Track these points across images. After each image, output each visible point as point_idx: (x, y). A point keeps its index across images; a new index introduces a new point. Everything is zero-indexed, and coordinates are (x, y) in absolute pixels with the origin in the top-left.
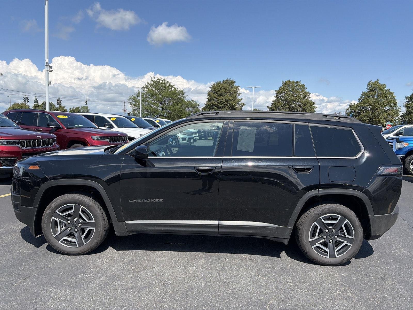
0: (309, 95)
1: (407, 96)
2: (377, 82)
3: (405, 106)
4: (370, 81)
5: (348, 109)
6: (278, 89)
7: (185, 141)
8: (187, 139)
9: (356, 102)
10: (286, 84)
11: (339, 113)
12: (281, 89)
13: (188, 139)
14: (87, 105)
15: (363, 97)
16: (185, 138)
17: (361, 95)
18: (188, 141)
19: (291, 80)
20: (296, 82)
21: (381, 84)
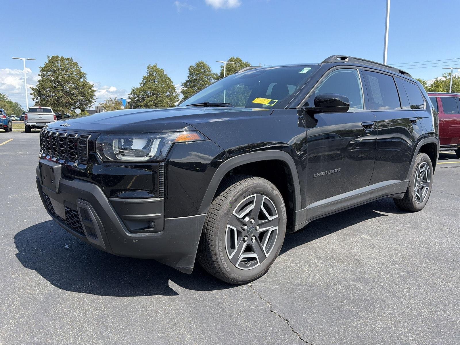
0: (85, 76)
1: (183, 83)
2: (155, 66)
3: (182, 92)
4: (149, 65)
5: (131, 94)
6: (43, 66)
9: (139, 86)
10: (54, 60)
11: (115, 99)
12: (47, 65)
15: (144, 81)
17: (143, 79)
19: (60, 56)
20: (66, 58)
21: (159, 69)
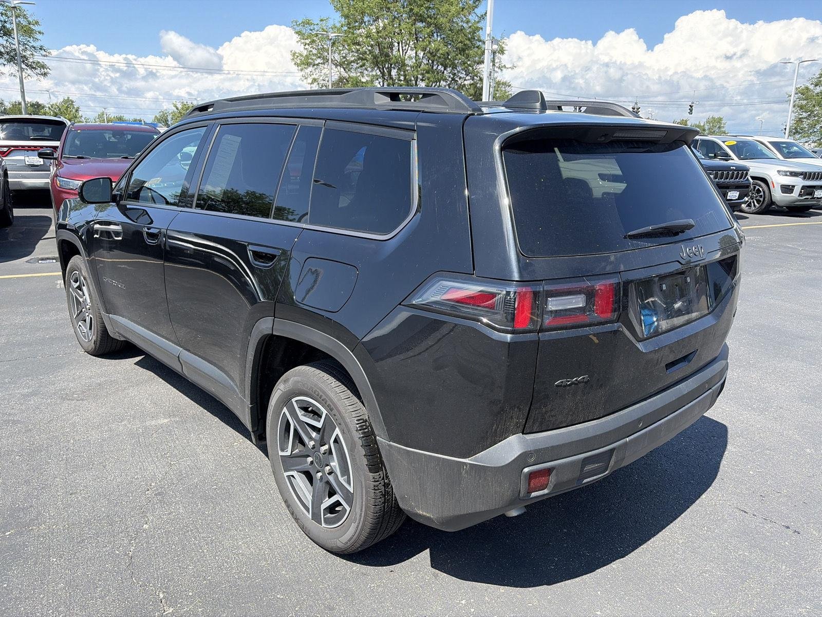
7: (792, 195)
8: (797, 191)
13: (802, 189)
14: (691, 114)
16: (794, 186)
18: (800, 195)
